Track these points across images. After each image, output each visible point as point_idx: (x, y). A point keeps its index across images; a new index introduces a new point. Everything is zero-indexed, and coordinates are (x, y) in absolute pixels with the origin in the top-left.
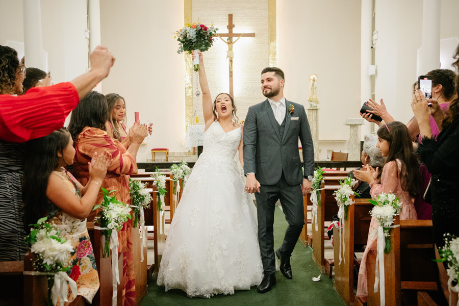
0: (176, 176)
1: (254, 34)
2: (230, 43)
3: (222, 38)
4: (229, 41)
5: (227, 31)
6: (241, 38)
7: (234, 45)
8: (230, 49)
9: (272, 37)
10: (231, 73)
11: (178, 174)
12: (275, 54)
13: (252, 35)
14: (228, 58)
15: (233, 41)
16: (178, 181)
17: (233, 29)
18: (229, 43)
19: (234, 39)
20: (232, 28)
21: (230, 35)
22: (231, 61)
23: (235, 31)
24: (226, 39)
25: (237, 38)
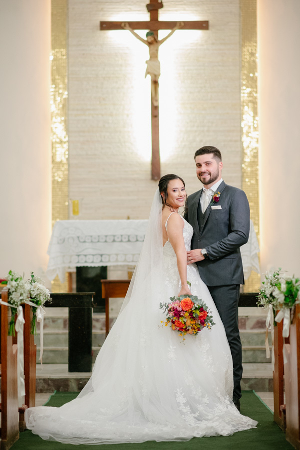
0: (15, 297)
1: (207, 22)
2: (153, 42)
3: (136, 31)
4: (151, 39)
5: (146, 17)
6: (178, 32)
7: (161, 48)
8: (154, 56)
9: (248, 32)
10: (155, 109)
11: (20, 291)
12: (253, 67)
13: (202, 25)
14: (149, 77)
15: (160, 38)
16: (21, 308)
17: (160, 11)
18: (149, 44)
19: (162, 34)
20: (157, 10)
21: (153, 26)
22: (155, 83)
23: (164, 16)
24: (143, 33)
25: (169, 31)
